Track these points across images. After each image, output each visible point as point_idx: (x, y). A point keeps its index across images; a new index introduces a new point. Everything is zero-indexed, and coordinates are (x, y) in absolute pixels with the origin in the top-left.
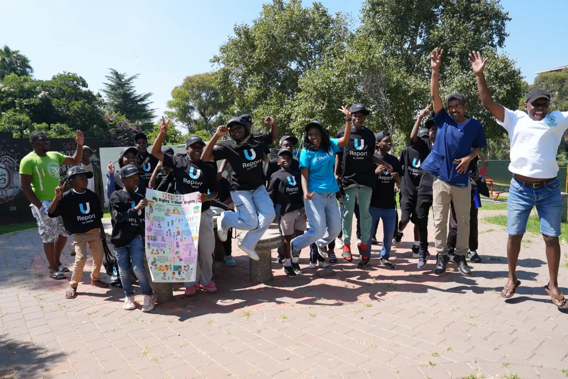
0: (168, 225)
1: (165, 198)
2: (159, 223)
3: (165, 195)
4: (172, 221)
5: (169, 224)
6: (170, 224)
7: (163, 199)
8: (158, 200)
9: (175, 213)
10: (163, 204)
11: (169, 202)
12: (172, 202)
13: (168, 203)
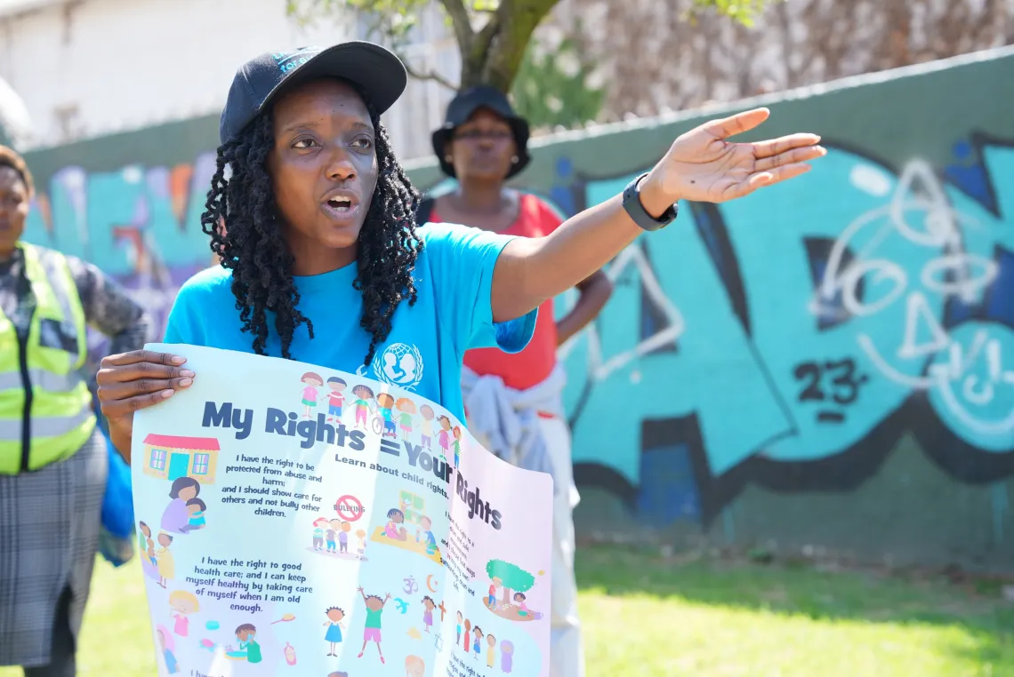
0: (333, 635)
1: (323, 407)
2: (246, 618)
3: (325, 391)
4: (374, 603)
5: (345, 624)
6: (352, 624)
7: (307, 414)
8: (259, 421)
9: (401, 536)
10: (305, 456)
11: (360, 446)
12: (387, 447)
13: (347, 451)
